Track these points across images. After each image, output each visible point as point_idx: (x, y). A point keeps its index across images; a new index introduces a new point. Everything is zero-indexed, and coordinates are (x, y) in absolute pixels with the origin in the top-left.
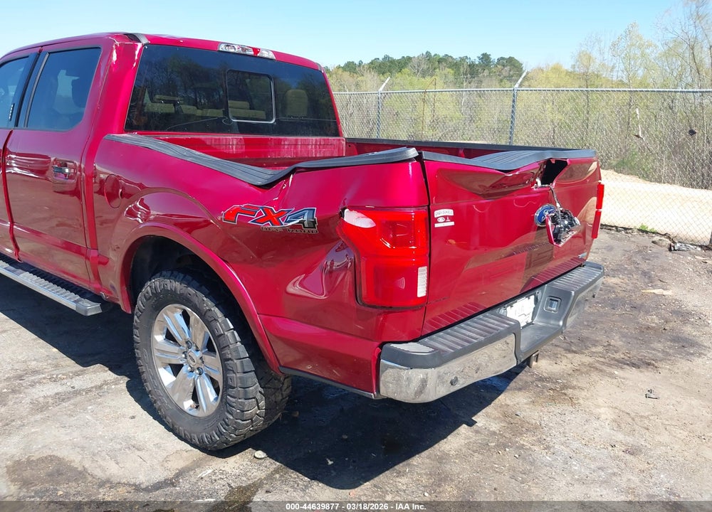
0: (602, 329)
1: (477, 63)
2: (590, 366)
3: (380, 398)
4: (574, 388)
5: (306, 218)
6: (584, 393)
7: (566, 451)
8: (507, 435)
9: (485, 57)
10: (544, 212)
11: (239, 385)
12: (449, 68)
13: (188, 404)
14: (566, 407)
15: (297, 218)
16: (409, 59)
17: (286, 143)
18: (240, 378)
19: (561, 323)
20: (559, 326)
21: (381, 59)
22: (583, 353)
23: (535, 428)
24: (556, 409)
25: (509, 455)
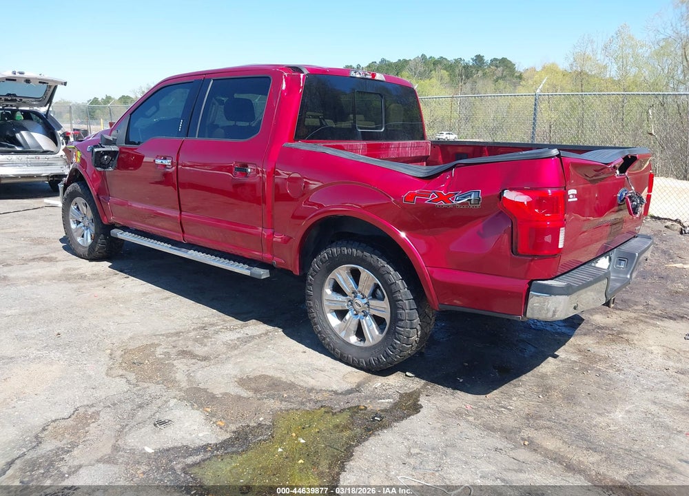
0: (639, 294)
1: (471, 64)
2: (636, 319)
3: (525, 319)
4: (627, 333)
5: (472, 197)
6: (636, 337)
7: (634, 373)
8: (586, 363)
9: (479, 59)
10: (622, 193)
11: (407, 318)
12: (444, 69)
13: (353, 339)
14: (624, 346)
15: (465, 197)
16: (405, 61)
17: (393, 146)
18: (408, 313)
19: (629, 276)
20: (627, 278)
21: (378, 62)
22: (628, 310)
23: (606, 359)
24: (618, 347)
25: (592, 376)
